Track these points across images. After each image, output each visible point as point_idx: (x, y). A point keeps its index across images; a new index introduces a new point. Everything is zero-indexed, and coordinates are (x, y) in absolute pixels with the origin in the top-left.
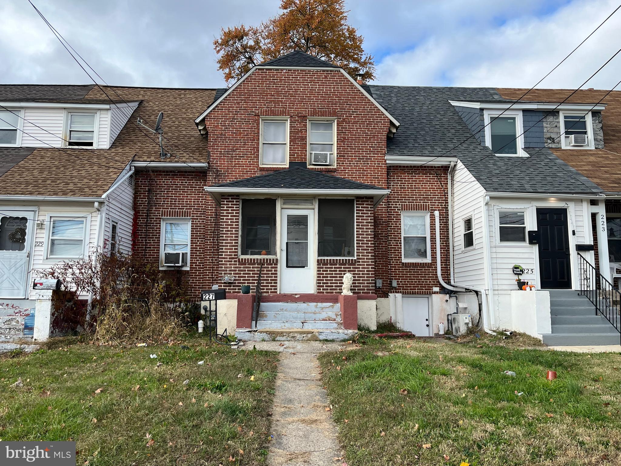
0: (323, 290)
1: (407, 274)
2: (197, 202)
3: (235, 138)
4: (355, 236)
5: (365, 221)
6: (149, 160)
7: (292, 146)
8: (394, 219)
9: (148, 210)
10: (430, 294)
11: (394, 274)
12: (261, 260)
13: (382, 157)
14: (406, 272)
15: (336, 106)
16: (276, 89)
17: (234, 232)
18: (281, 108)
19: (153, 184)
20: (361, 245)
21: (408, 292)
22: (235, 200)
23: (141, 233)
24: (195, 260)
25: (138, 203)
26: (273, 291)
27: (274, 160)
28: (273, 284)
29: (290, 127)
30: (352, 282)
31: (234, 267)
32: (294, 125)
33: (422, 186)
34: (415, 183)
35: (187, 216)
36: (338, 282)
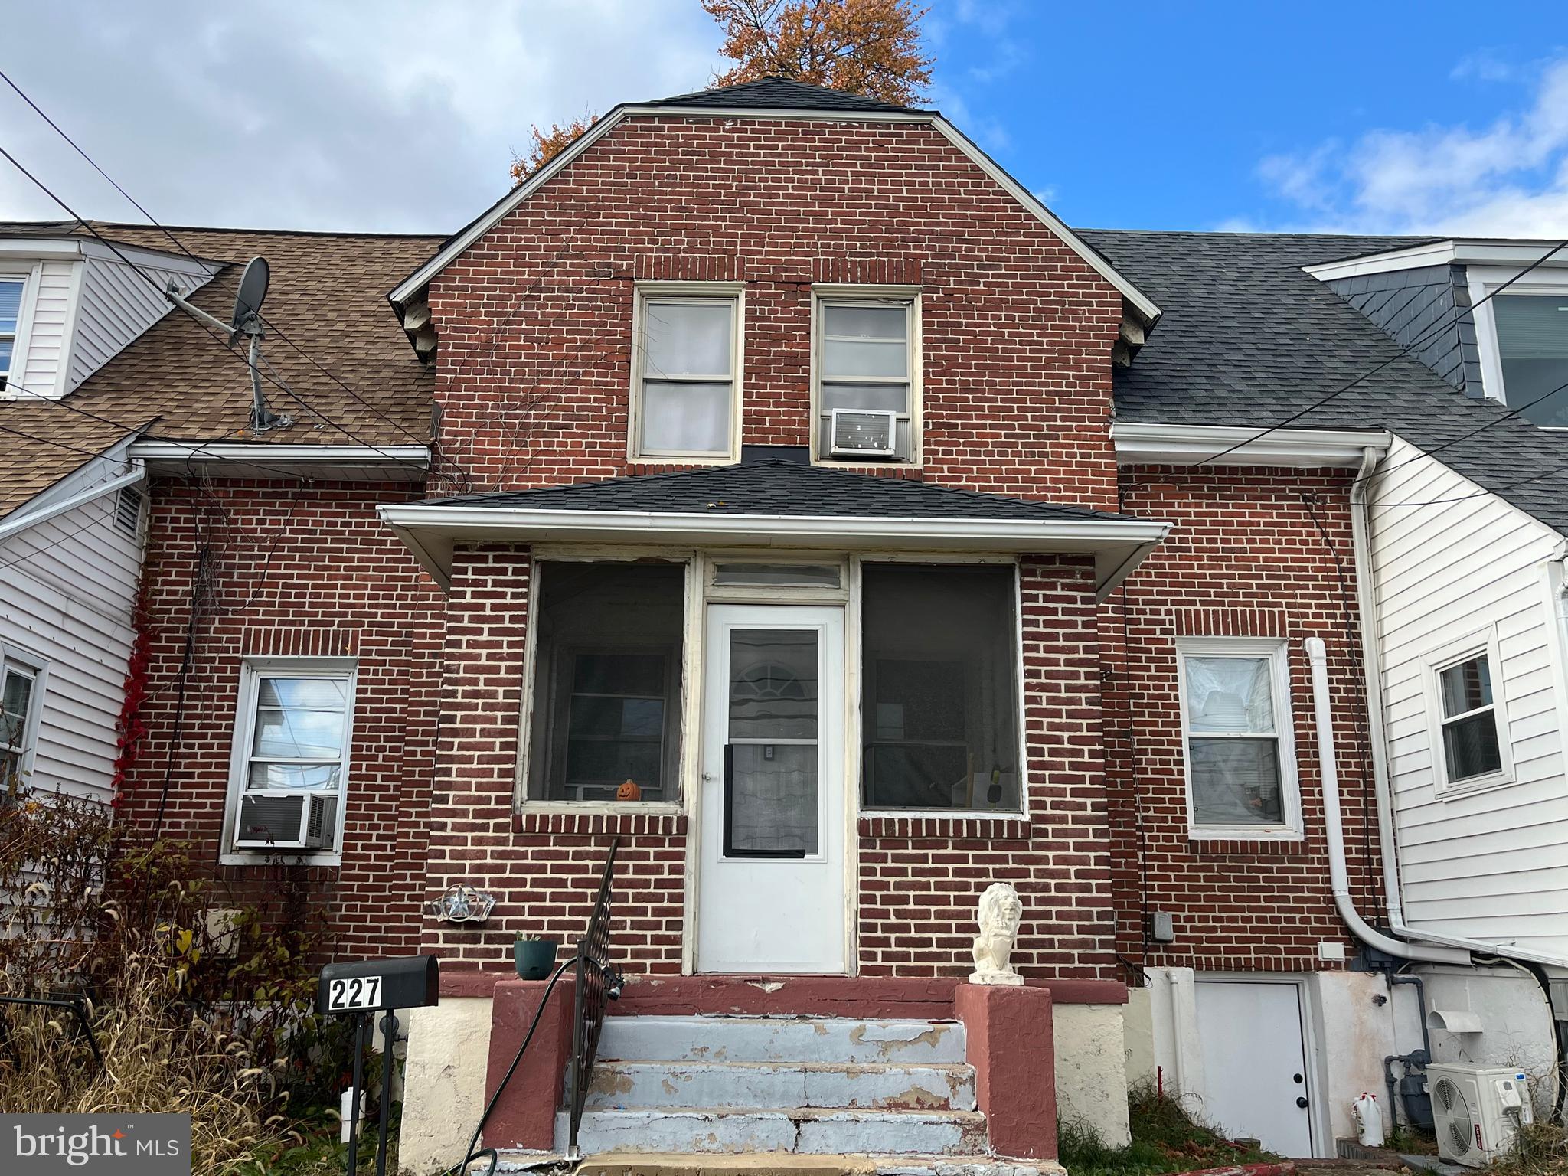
0: (887, 957)
1: (1212, 889)
2: (385, 597)
3: (538, 356)
4: (1023, 720)
5: (1063, 657)
6: (206, 435)
7: (753, 386)
8: (1149, 669)
9: (190, 630)
10: (1308, 969)
11: (1160, 888)
12: (612, 820)
13: (1098, 429)
14: (1206, 879)
15: (920, 248)
16: (698, 186)
17: (501, 700)
18: (714, 251)
19: (218, 530)
20: (1047, 758)
21: (1218, 960)
22: (510, 567)
23: (158, 716)
24: (363, 827)
25: (154, 602)
26: (663, 960)
27: (687, 441)
28: (663, 932)
29: (747, 319)
30: (1016, 924)
31: (495, 855)
32: (762, 311)
33: (1253, 541)
34: (1225, 532)
35: (344, 653)
36: (953, 923)
